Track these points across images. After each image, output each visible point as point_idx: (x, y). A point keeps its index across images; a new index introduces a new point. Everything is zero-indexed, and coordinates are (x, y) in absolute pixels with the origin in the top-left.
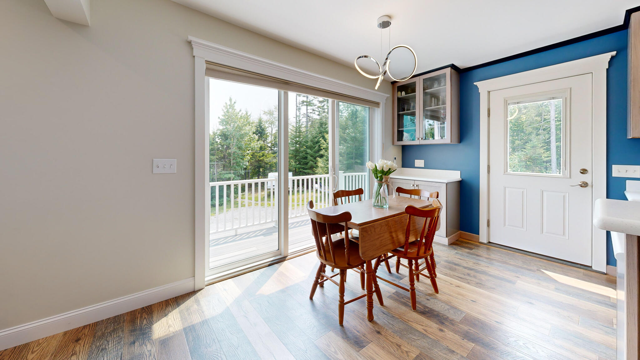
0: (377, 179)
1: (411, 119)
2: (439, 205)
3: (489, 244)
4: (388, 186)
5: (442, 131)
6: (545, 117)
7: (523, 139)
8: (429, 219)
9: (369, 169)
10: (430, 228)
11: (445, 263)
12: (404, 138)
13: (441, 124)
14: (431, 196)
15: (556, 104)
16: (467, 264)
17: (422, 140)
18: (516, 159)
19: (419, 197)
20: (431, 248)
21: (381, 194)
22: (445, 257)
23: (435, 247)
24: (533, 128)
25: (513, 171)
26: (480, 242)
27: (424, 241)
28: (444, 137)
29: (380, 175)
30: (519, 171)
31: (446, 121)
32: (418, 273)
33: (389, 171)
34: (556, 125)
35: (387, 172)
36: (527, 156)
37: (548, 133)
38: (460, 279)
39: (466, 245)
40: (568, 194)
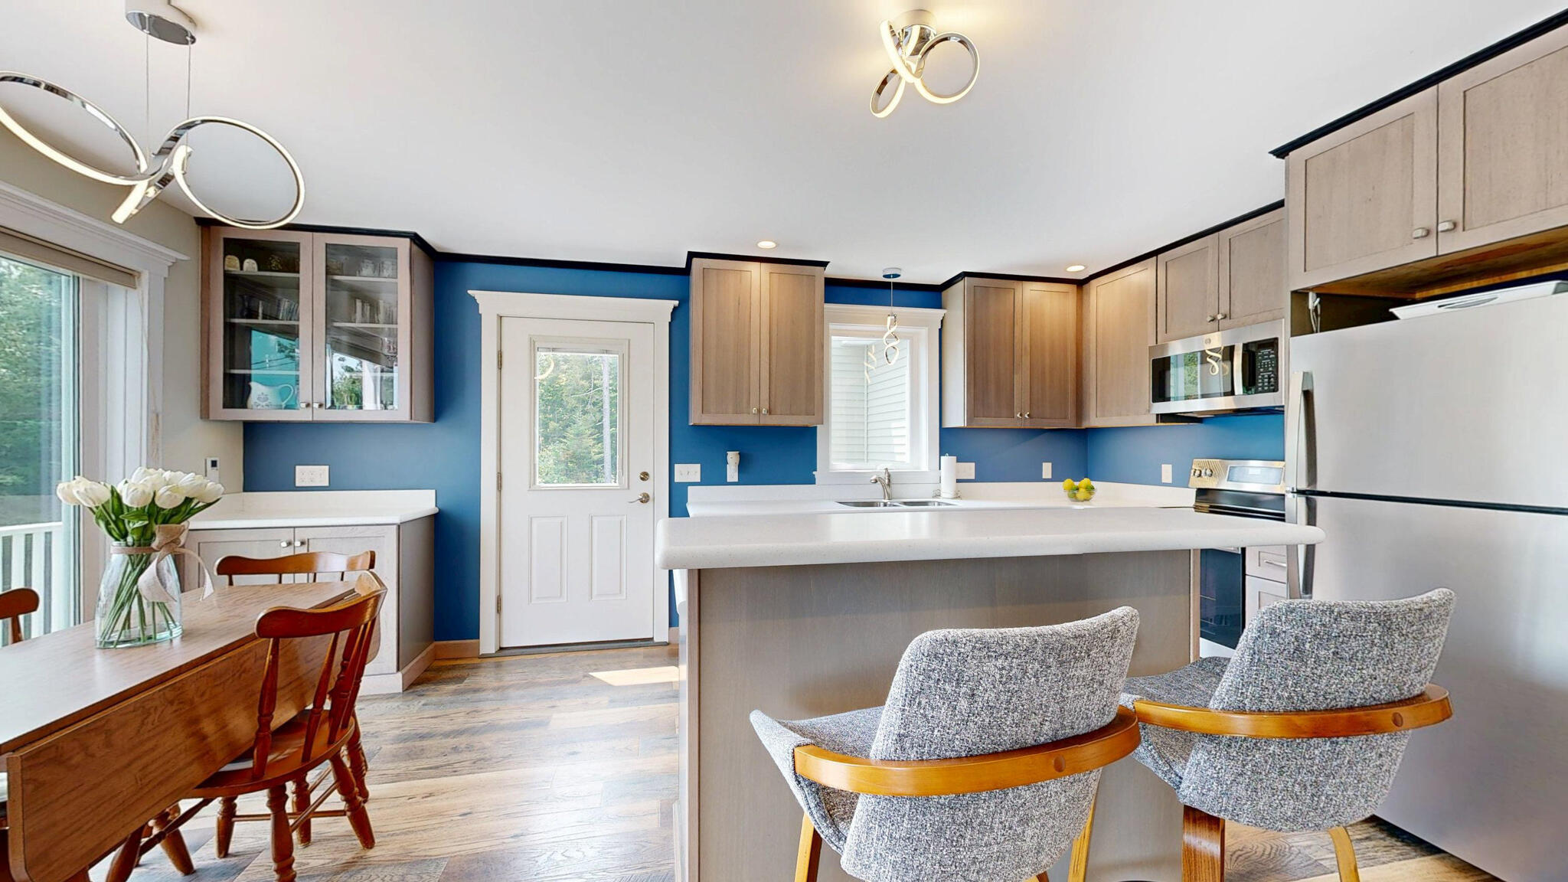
0: (122, 542)
1: (279, 345)
2: (376, 586)
3: (500, 654)
4: (179, 560)
5: (384, 388)
6: (595, 382)
7: (561, 419)
8: (344, 635)
9: (77, 509)
10: (348, 660)
11: (394, 746)
12: (253, 398)
13: (382, 371)
14: (352, 565)
15: (611, 362)
16: (451, 723)
17: (323, 410)
18: (549, 458)
19: (311, 575)
20: (351, 718)
21: (143, 592)
22: (393, 728)
23: (362, 711)
24: (578, 399)
25: (545, 483)
26: (482, 655)
27: (327, 705)
28: (392, 404)
29: (137, 525)
30: (555, 481)
31: (396, 365)
32: (307, 816)
33: (187, 508)
34: (611, 398)
35: (176, 511)
36: (568, 452)
37: (600, 411)
38: (437, 770)
39: (450, 674)
40: (625, 517)
